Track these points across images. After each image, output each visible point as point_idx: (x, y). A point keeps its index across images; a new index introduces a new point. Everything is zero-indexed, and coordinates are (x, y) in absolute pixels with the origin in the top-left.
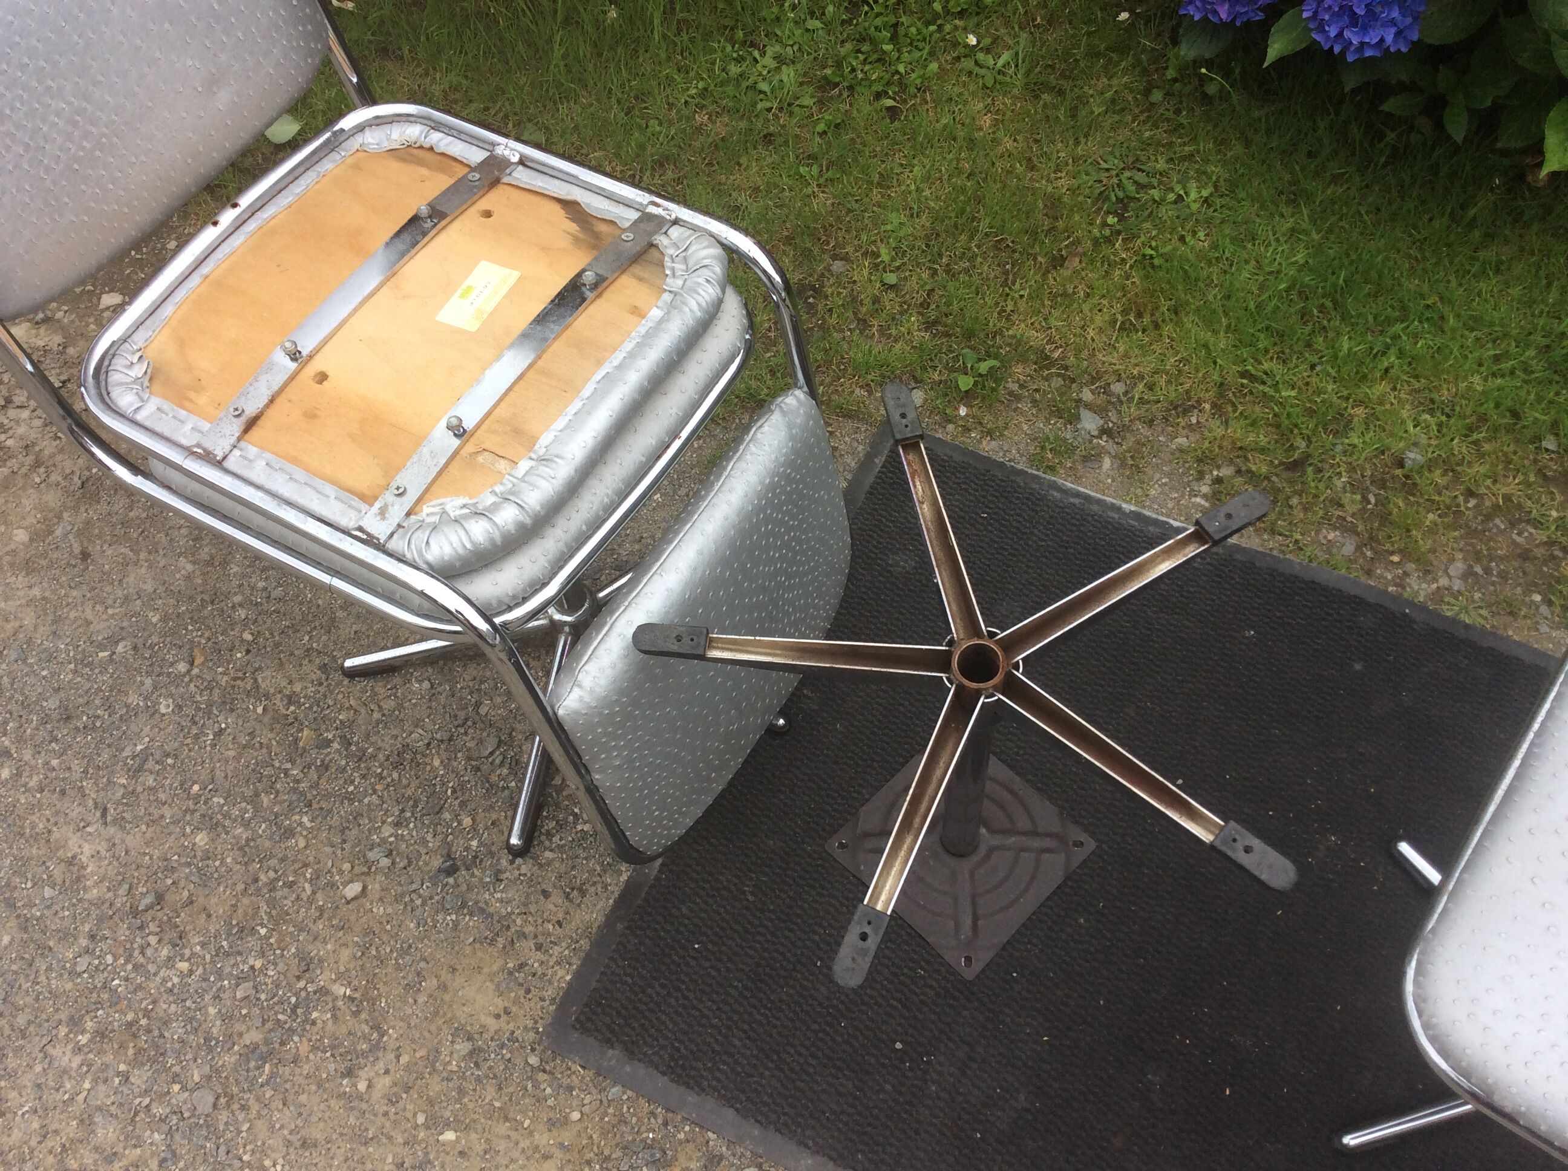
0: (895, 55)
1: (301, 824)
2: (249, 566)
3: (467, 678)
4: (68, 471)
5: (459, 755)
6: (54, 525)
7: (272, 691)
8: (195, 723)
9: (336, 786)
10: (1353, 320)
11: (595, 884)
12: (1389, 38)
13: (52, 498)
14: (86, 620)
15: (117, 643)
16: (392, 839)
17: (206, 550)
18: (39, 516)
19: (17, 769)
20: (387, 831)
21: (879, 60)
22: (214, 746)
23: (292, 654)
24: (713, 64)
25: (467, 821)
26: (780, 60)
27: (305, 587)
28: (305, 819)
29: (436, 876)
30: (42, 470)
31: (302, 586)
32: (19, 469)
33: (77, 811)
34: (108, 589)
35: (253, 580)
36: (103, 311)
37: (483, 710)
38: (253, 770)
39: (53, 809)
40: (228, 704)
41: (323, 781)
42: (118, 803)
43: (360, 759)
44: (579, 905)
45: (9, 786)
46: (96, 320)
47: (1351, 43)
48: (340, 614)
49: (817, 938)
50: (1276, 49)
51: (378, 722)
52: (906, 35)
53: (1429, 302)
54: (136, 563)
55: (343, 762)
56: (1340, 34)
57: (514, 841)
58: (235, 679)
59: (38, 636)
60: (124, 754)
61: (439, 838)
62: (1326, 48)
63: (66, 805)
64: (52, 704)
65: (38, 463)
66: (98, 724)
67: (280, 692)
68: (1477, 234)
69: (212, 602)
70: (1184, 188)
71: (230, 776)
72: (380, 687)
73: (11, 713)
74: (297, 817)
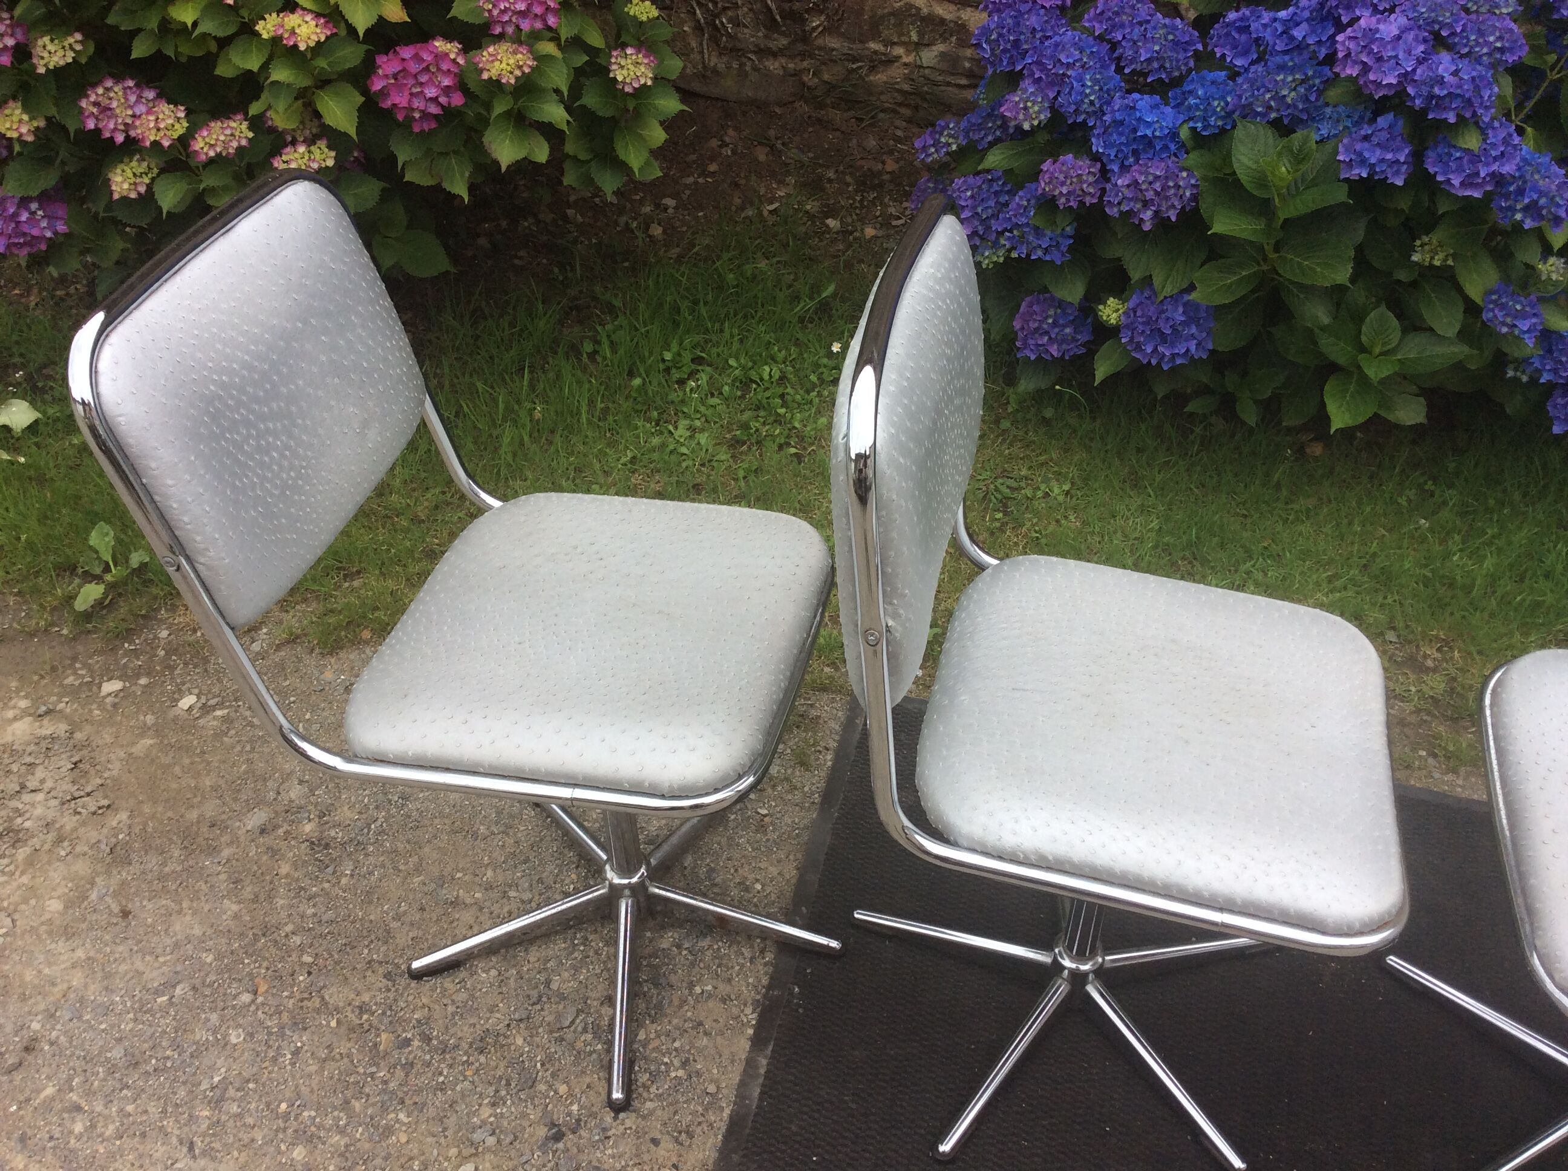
0: (788, 415)
1: (398, 1121)
2: (294, 898)
3: (532, 959)
4: (93, 841)
5: (541, 1030)
6: (88, 890)
7: (341, 1004)
8: (270, 1047)
9: (424, 1080)
10: (1212, 564)
11: (700, 1124)
12: (1193, 348)
13: (82, 867)
14: (137, 971)
15: (174, 986)
16: (492, 1119)
17: (249, 889)
18: (70, 885)
19: (91, 1121)
20: (486, 1112)
21: (775, 421)
22: (293, 1064)
23: (354, 968)
24: (638, 437)
25: (563, 1089)
26: (693, 429)
27: (355, 907)
28: (402, 1116)
29: (544, 1145)
30: (66, 844)
31: (351, 906)
32: (42, 846)
33: (162, 1149)
34: (155, 939)
35: (301, 909)
36: (105, 697)
37: (554, 986)
38: (339, 1080)
39: (136, 1153)
40: (299, 1025)
41: (412, 1076)
42: (204, 1135)
43: (444, 1052)
44: (690, 1146)
45: (85, 1139)
46: (99, 706)
47: (1164, 355)
48: (394, 925)
49: (922, 1131)
50: (1102, 371)
51: (453, 1015)
52: (793, 401)
54: (180, 912)
55: (428, 1057)
56: (1155, 350)
57: (617, 1095)
58: (302, 1000)
59: (89, 993)
60: (202, 1088)
61: (539, 1109)
62: (1145, 362)
63: (149, 1147)
64: (117, 1053)
65: (60, 840)
66: (169, 1064)
67: (349, 1004)
68: (1284, 492)
69: (264, 935)
70: (1047, 486)
71: (316, 1088)
72: (448, 982)
73: (74, 1070)
74: (393, 1115)
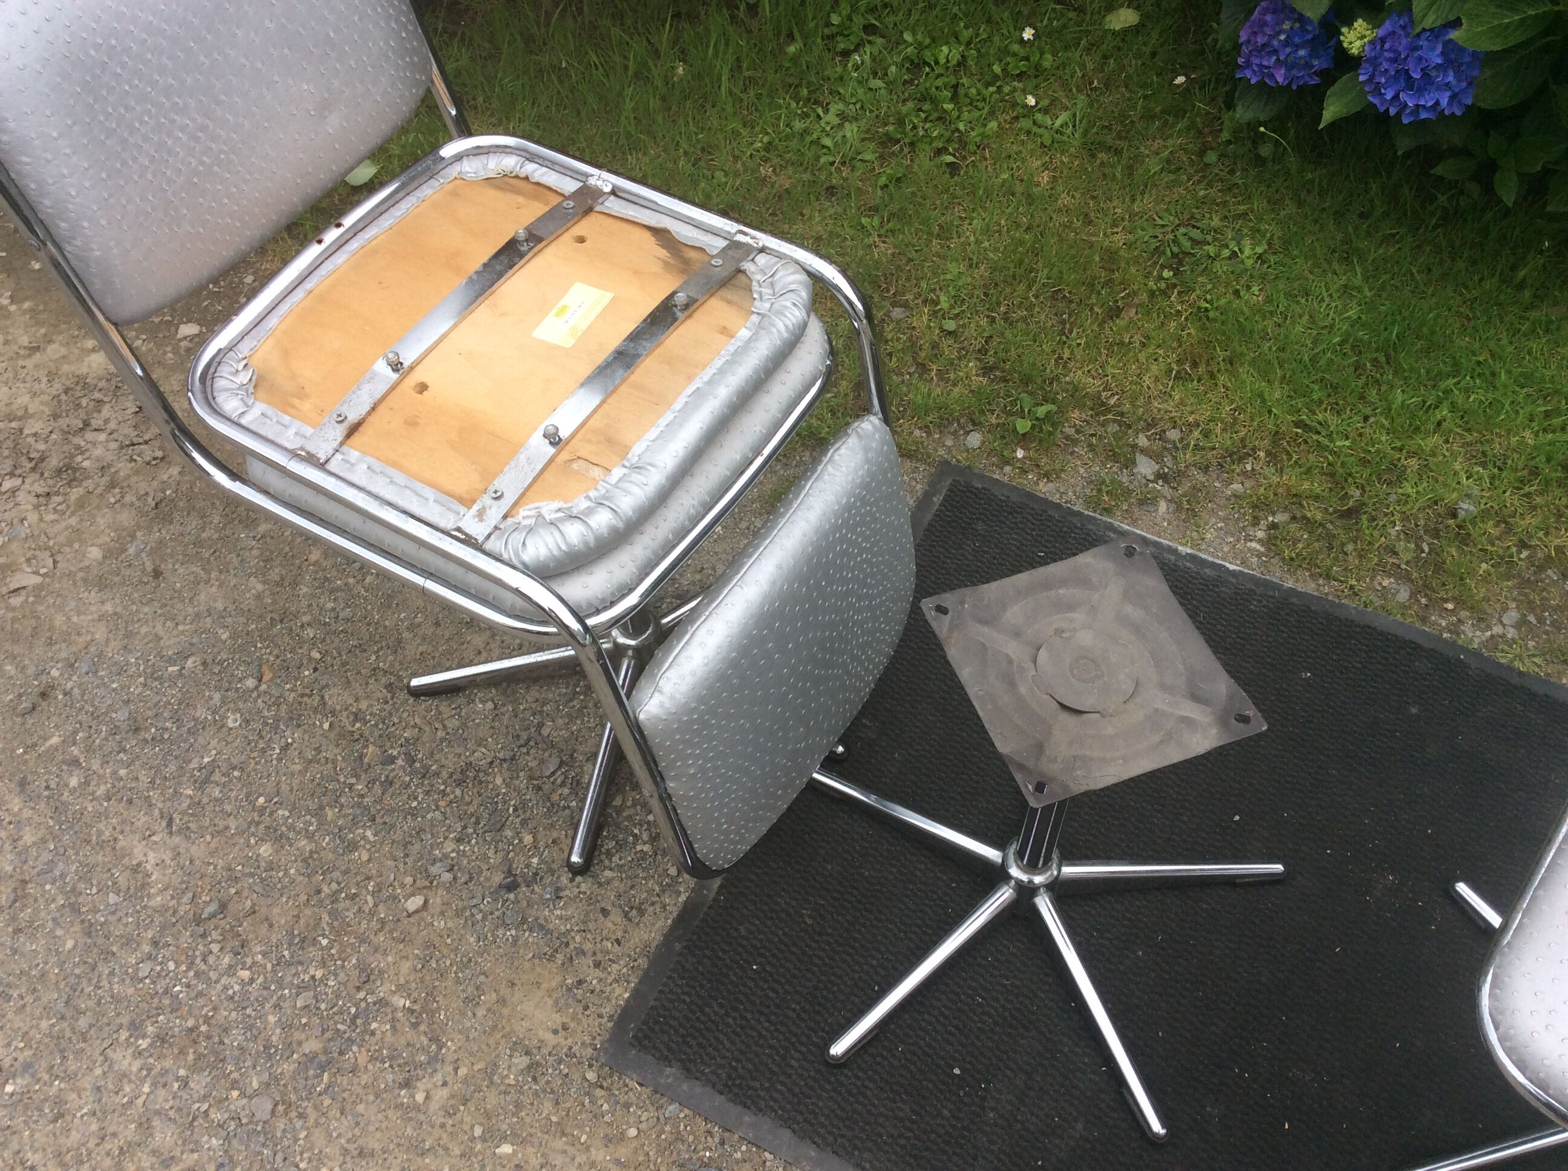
0: (955, 114)
1: (364, 838)
2: (318, 588)
3: (530, 699)
4: (142, 492)
5: (522, 774)
6: (128, 543)
7: (338, 708)
8: (261, 737)
9: (399, 801)
10: (1406, 374)
11: (653, 904)
12: (1444, 102)
13: (126, 518)
14: (156, 635)
15: (187, 658)
16: (453, 855)
17: (277, 570)
18: (112, 534)
19: (86, 778)
20: (449, 846)
21: (939, 119)
22: (280, 760)
23: (359, 673)
24: (779, 118)
25: (528, 839)
26: (843, 117)
27: (373, 609)
28: (369, 833)
29: (496, 892)
30: (117, 490)
31: (369, 607)
32: (95, 489)
33: (143, 819)
34: (179, 606)
35: (322, 601)
36: (180, 340)
37: (545, 732)
38: (318, 784)
39: (120, 818)
40: (295, 720)
41: (387, 796)
42: (183, 813)
43: (424, 776)
44: (638, 924)
45: (77, 794)
46: (174, 349)
47: (1406, 105)
48: (406, 635)
49: (874, 962)
50: (1330, 113)
51: (442, 740)
52: (966, 95)
53: (1481, 359)
54: (207, 582)
55: (407, 779)
56: (1396, 97)
57: (575, 859)
58: (302, 695)
59: (109, 650)
60: (192, 766)
61: (500, 855)
62: (1382, 109)
63: (132, 814)
64: (121, 716)
65: (112, 485)
66: (166, 736)
67: (346, 709)
68: (1527, 294)
69: (281, 621)
70: (1238, 244)
71: (295, 789)
72: (445, 707)
73: (81, 724)
74: (361, 831)
